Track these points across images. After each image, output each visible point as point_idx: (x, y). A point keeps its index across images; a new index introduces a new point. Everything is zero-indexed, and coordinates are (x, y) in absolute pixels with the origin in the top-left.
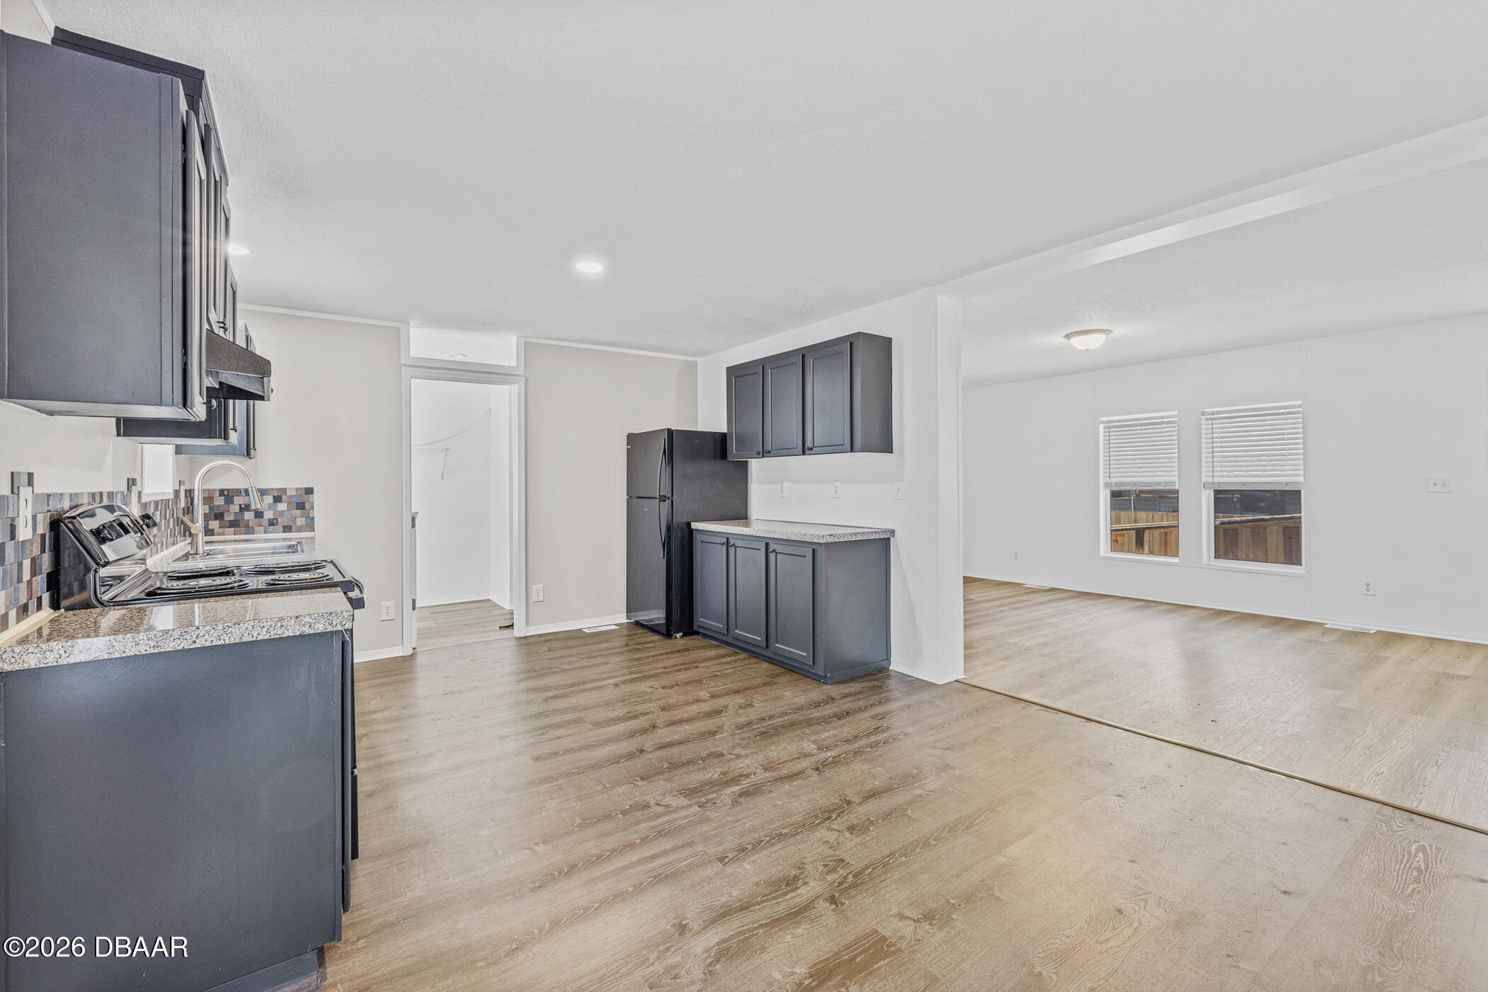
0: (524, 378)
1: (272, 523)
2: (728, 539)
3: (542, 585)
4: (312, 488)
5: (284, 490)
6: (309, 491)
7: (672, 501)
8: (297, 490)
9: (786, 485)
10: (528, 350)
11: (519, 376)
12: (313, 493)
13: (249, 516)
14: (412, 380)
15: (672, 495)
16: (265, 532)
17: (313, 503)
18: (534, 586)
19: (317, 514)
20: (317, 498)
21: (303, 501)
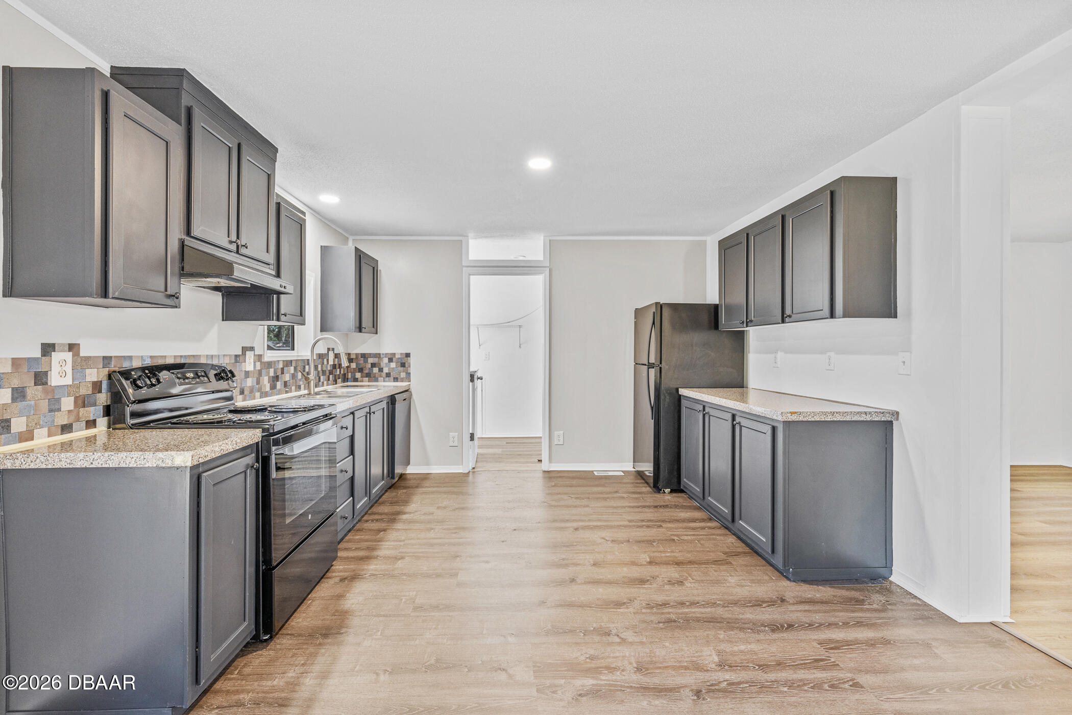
0: (548, 269)
1: (388, 375)
2: (704, 407)
3: (562, 432)
4: (410, 353)
5: (394, 354)
6: (408, 355)
7: (661, 368)
8: (401, 354)
9: (780, 355)
10: (552, 247)
11: (545, 267)
12: (410, 357)
13: (376, 370)
14: (471, 276)
15: (661, 363)
16: (384, 381)
17: (410, 363)
18: (556, 432)
19: (412, 370)
20: (412, 360)
21: (404, 362)
